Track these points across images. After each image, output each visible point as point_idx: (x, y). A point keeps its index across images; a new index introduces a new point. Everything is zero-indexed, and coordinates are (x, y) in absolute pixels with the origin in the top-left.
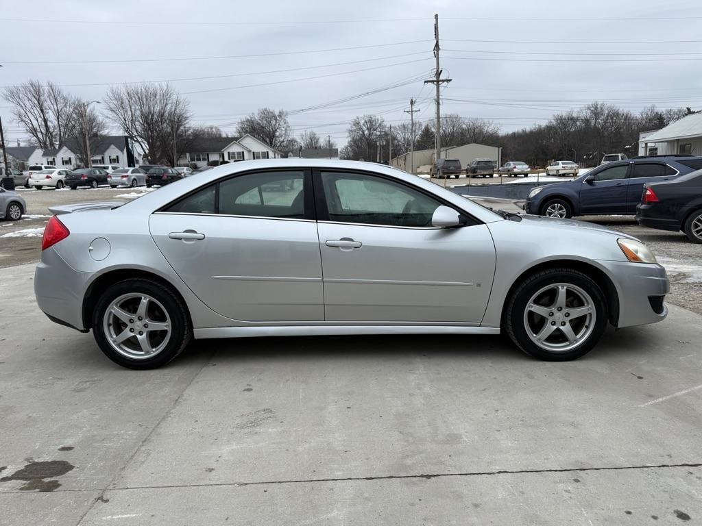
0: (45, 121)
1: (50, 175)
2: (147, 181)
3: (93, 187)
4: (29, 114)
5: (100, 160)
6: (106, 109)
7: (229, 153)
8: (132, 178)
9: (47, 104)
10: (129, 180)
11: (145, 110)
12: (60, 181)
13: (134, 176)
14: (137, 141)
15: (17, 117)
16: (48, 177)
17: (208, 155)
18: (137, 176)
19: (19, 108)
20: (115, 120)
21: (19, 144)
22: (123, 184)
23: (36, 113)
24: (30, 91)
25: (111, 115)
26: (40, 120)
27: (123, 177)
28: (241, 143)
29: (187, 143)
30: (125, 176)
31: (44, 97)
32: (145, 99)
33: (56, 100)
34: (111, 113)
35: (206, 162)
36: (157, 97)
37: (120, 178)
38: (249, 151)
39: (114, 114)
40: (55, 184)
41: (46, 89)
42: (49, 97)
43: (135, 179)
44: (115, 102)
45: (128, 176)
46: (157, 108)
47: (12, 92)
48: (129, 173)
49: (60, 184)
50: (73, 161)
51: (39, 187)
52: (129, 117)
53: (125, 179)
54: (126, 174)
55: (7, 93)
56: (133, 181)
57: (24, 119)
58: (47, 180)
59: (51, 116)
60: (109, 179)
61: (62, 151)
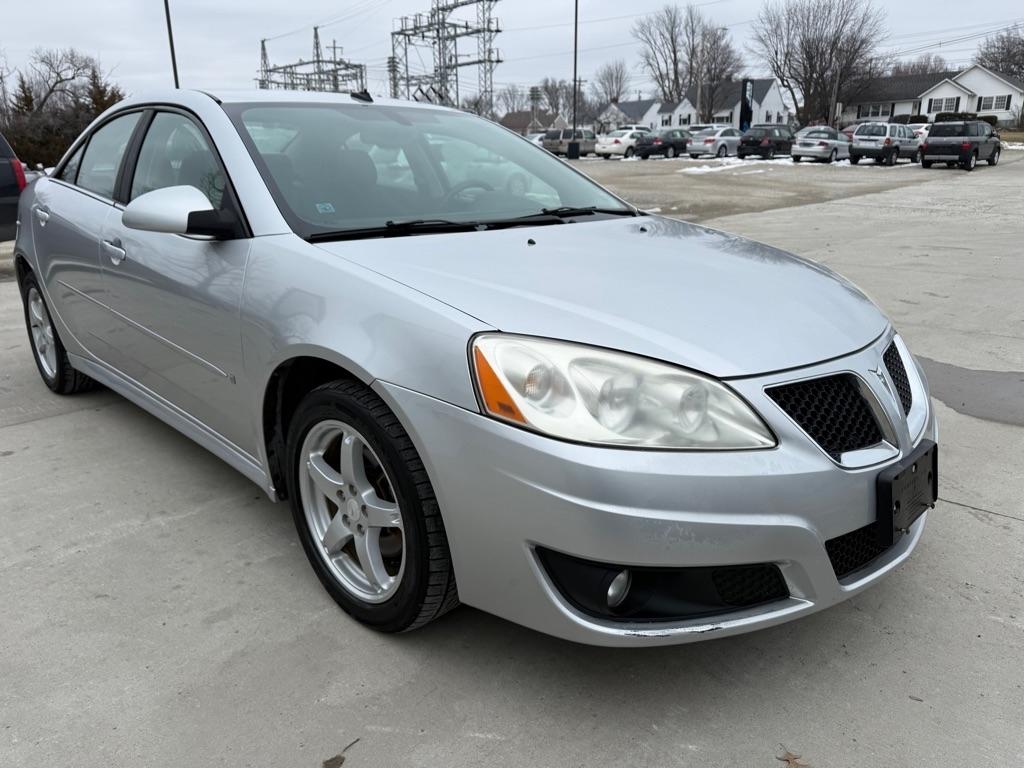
0: (675, 63)
1: (619, 139)
2: (739, 149)
3: (667, 157)
4: (658, 55)
5: (727, 118)
6: (753, 38)
7: (931, 101)
8: (720, 144)
9: (683, 39)
10: (714, 147)
11: (811, 35)
12: (630, 147)
13: (723, 140)
14: (789, 87)
15: (643, 60)
16: (617, 142)
17: (893, 106)
18: (728, 141)
19: (648, 46)
20: (762, 56)
21: (640, 97)
22: (706, 152)
23: (667, 51)
24: (664, 22)
25: (758, 47)
26: (669, 61)
27: (707, 141)
28: (959, 82)
29: (860, 86)
30: (710, 141)
31: (681, 29)
32: (811, 18)
33: (693, 32)
34: (758, 44)
35: (887, 118)
36: (833, 11)
37: (702, 143)
38: (972, 96)
39: (762, 46)
40: (624, 151)
41: (683, 15)
42: (686, 28)
43: (723, 146)
44: (768, 26)
45: (713, 140)
46: (830, 31)
47: (643, 25)
48: (717, 137)
49: (631, 151)
50: (693, 119)
51: (607, 156)
52: (783, 49)
53: (709, 145)
54: (712, 138)
55: (637, 27)
56: (721, 148)
57: (651, 61)
58: (615, 146)
59: (683, 55)
60: (688, 145)
61: (682, 105)
